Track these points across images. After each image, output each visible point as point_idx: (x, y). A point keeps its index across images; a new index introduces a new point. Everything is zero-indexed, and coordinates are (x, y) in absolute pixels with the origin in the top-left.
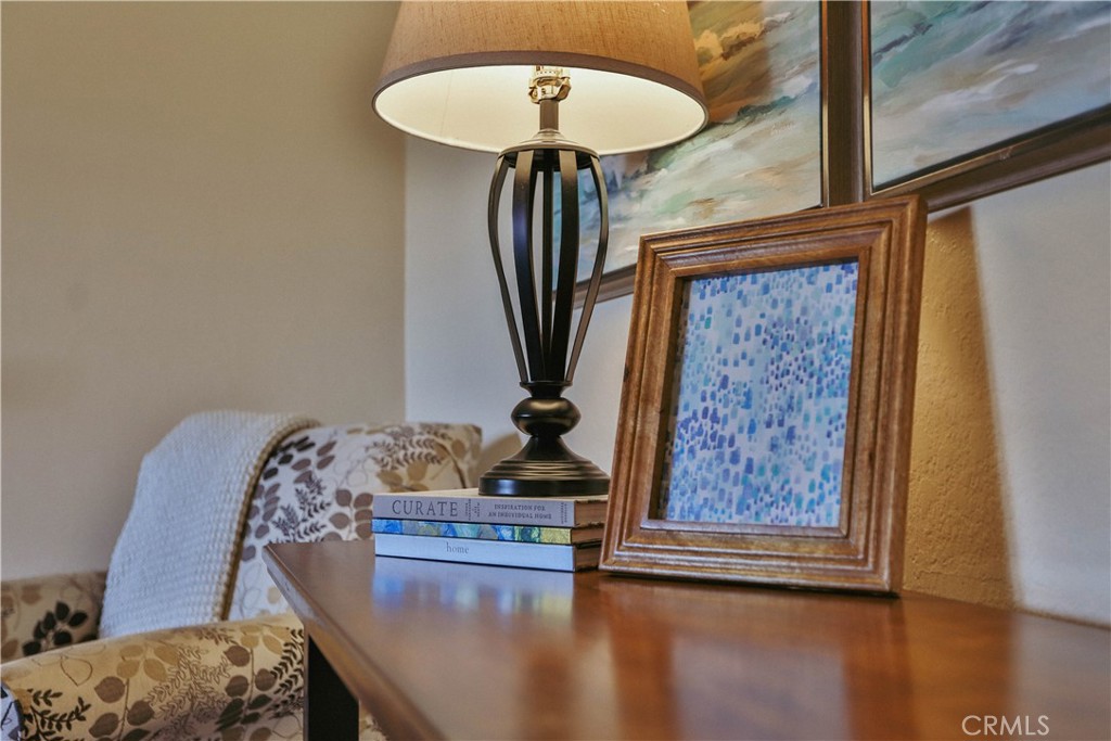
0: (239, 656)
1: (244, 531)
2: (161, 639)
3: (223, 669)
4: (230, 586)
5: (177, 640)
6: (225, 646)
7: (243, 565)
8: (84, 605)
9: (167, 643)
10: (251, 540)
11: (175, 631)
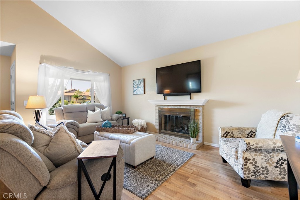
0: (275, 143)
1: (277, 127)
2: (264, 139)
3: (272, 145)
4: (275, 133)
5: (266, 140)
6: (272, 142)
7: (277, 131)
8: (255, 131)
9: (264, 140)
10: (278, 128)
11: (266, 139)
